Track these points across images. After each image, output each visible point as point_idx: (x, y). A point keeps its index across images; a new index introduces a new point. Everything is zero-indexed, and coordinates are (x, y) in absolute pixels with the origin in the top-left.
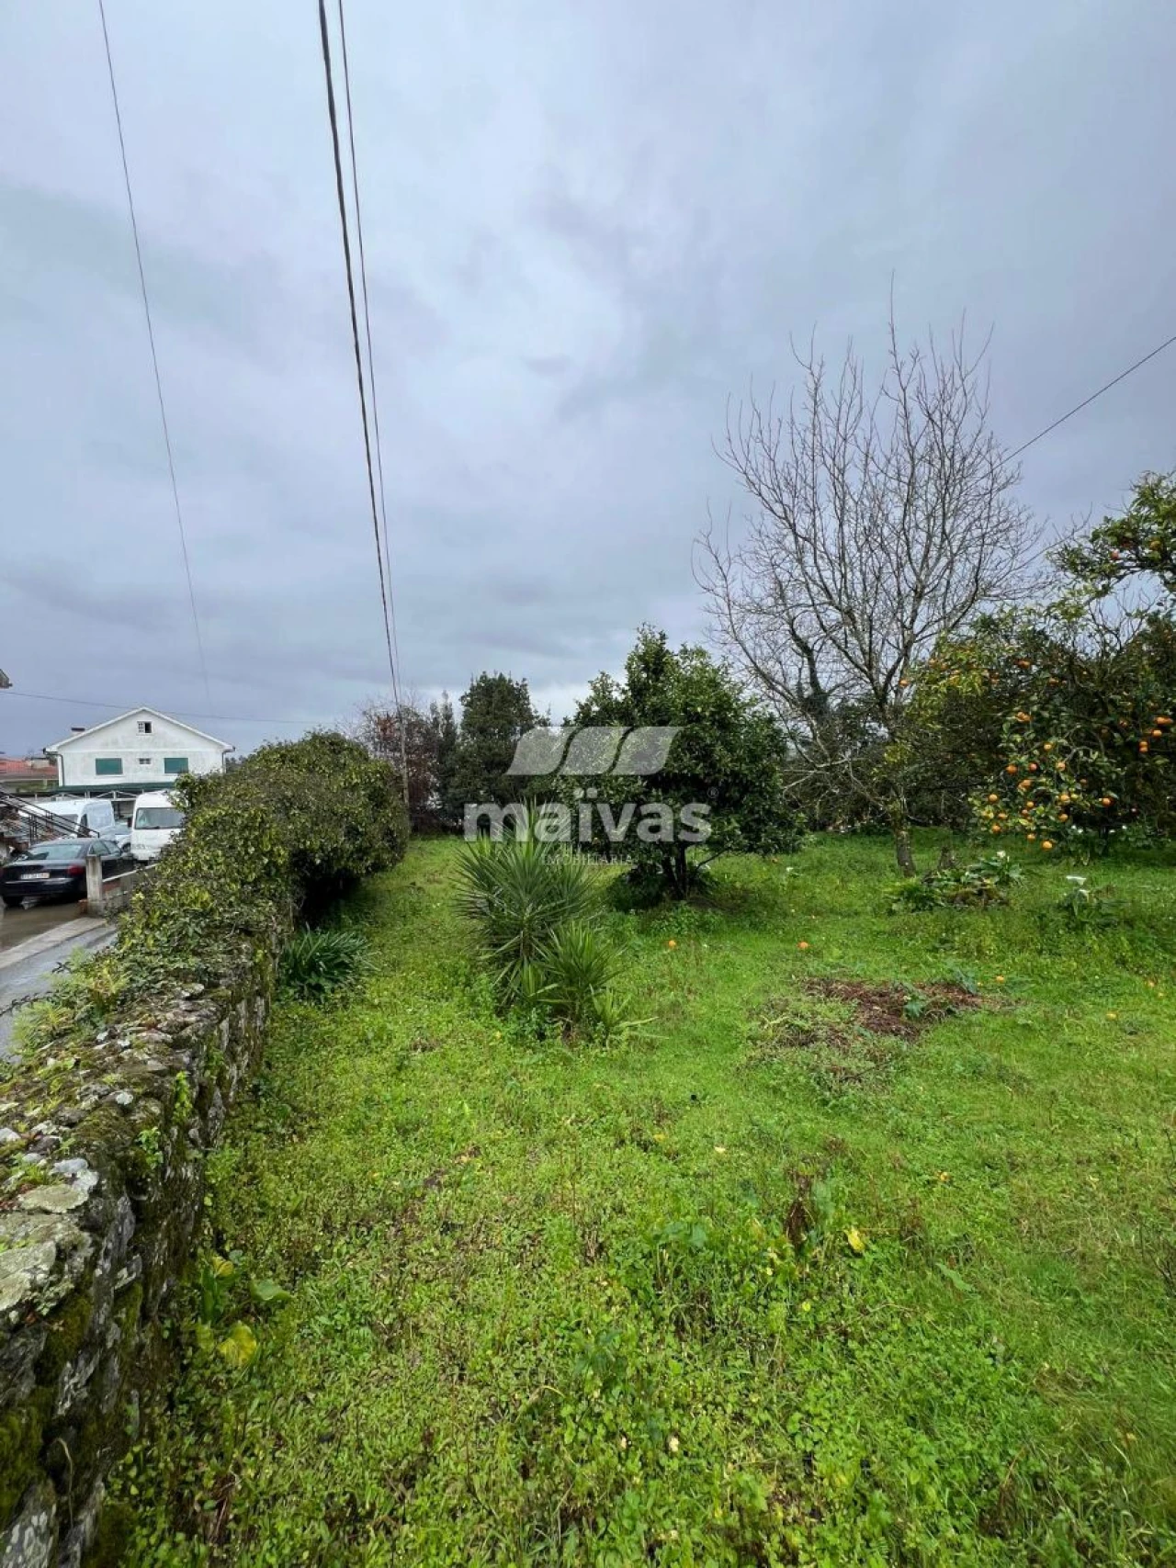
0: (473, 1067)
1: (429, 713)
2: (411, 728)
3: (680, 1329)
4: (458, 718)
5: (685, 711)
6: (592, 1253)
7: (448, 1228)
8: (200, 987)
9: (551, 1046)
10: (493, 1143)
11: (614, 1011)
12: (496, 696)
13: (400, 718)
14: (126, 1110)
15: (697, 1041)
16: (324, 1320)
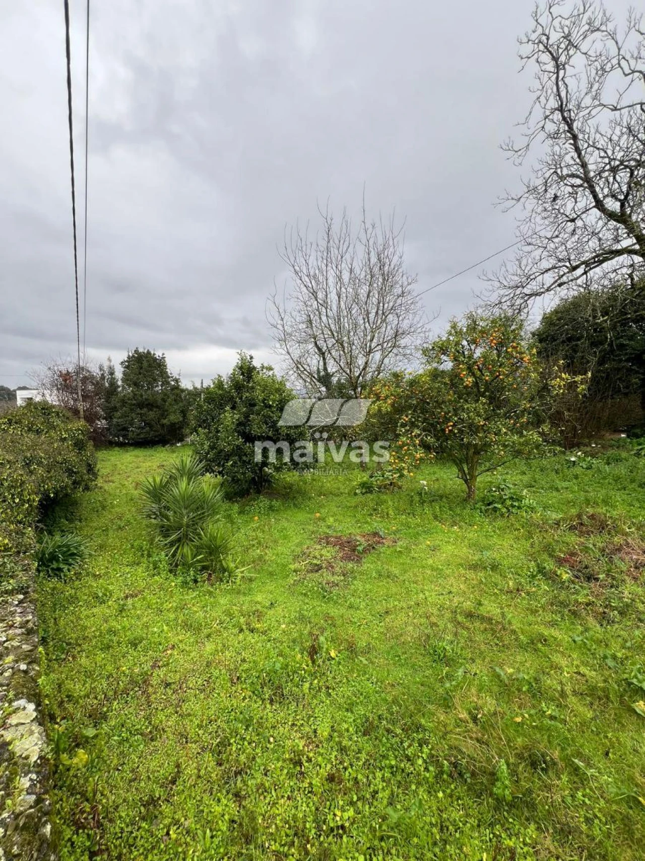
1: (98, 371)
2: (85, 380)
4: (119, 374)
9: (202, 586)
12: (145, 364)
13: (77, 373)
14: (26, 672)
16: (116, 738)
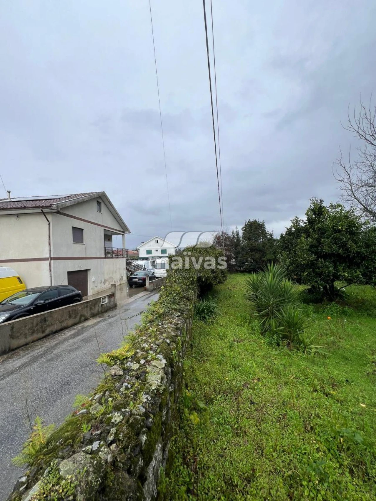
0: (254, 351)
1: (231, 234)
2: (226, 239)
3: (352, 472)
4: (241, 235)
5: (333, 229)
6: (309, 429)
7: (252, 403)
8: (179, 314)
9: (283, 349)
10: (265, 378)
11: (307, 340)
12: (254, 227)
13: (223, 236)
14: (169, 344)
15: (346, 359)
16: (216, 419)
